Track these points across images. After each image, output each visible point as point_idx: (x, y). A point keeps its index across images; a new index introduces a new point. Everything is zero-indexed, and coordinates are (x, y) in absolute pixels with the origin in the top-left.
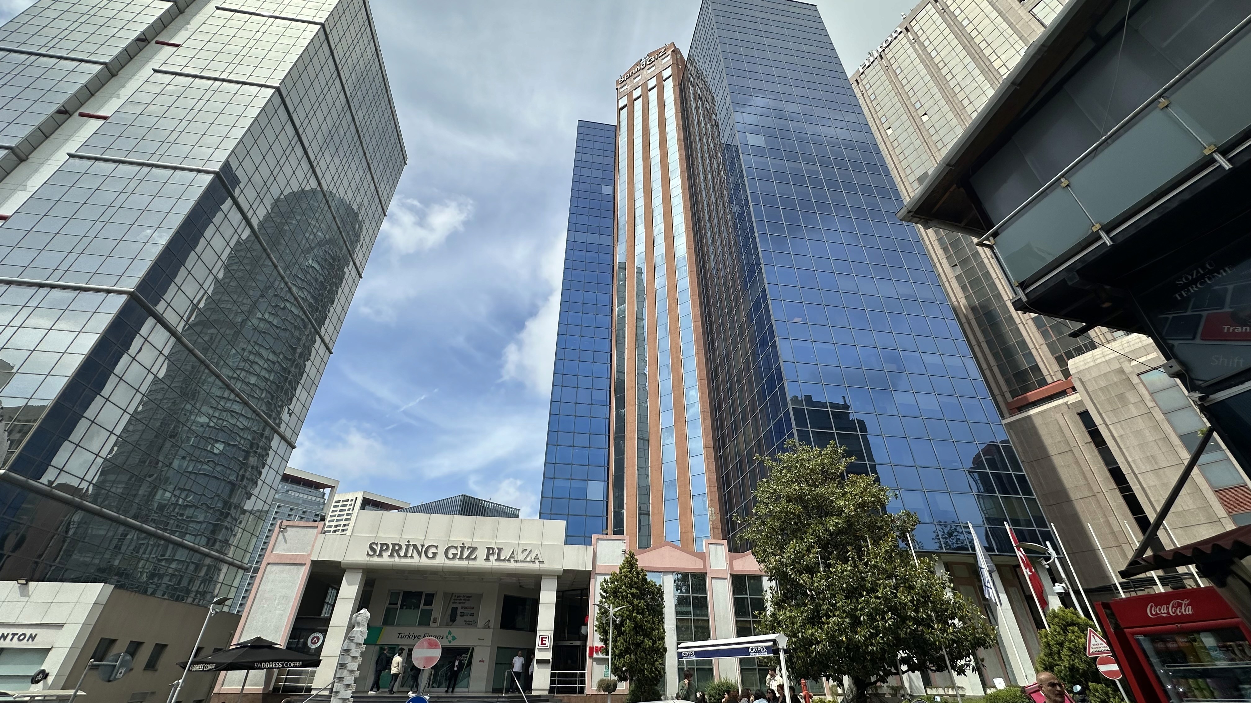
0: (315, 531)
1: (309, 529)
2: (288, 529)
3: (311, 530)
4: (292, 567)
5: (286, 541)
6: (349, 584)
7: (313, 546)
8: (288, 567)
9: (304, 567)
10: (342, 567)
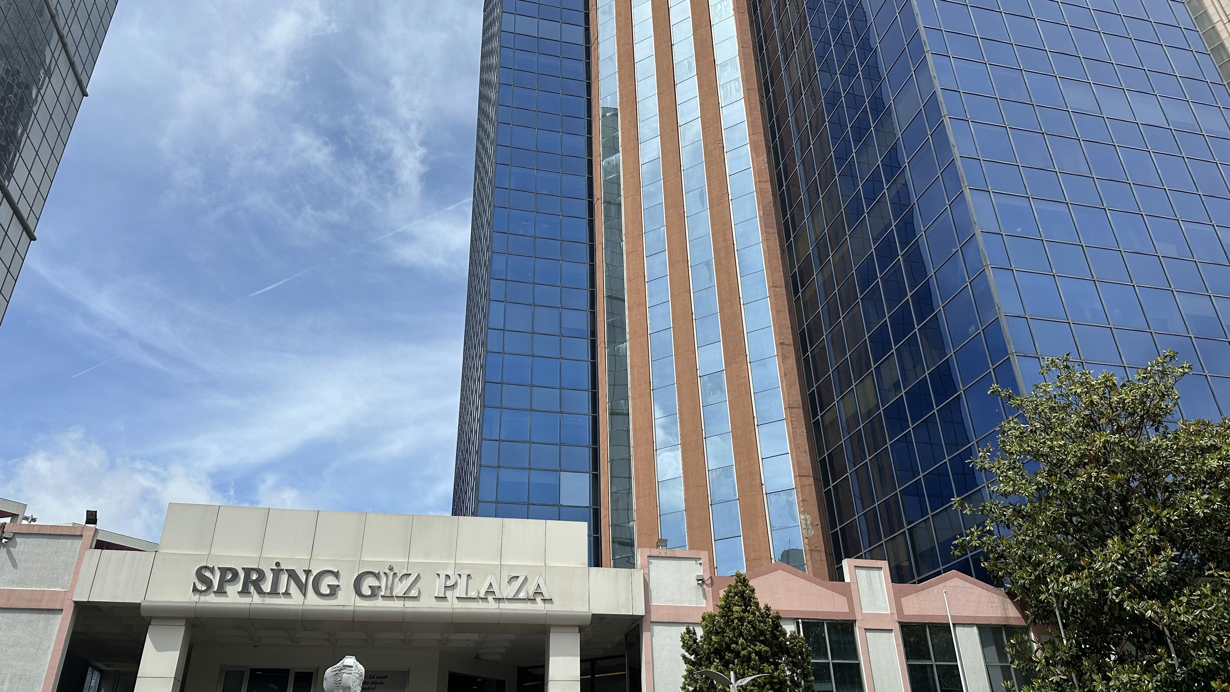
0: (78, 543)
1: (62, 541)
2: (18, 540)
3: (69, 542)
4: (35, 616)
5: (15, 565)
6: (159, 648)
7: (76, 573)
8: (25, 616)
9: (60, 617)
10: (143, 614)
